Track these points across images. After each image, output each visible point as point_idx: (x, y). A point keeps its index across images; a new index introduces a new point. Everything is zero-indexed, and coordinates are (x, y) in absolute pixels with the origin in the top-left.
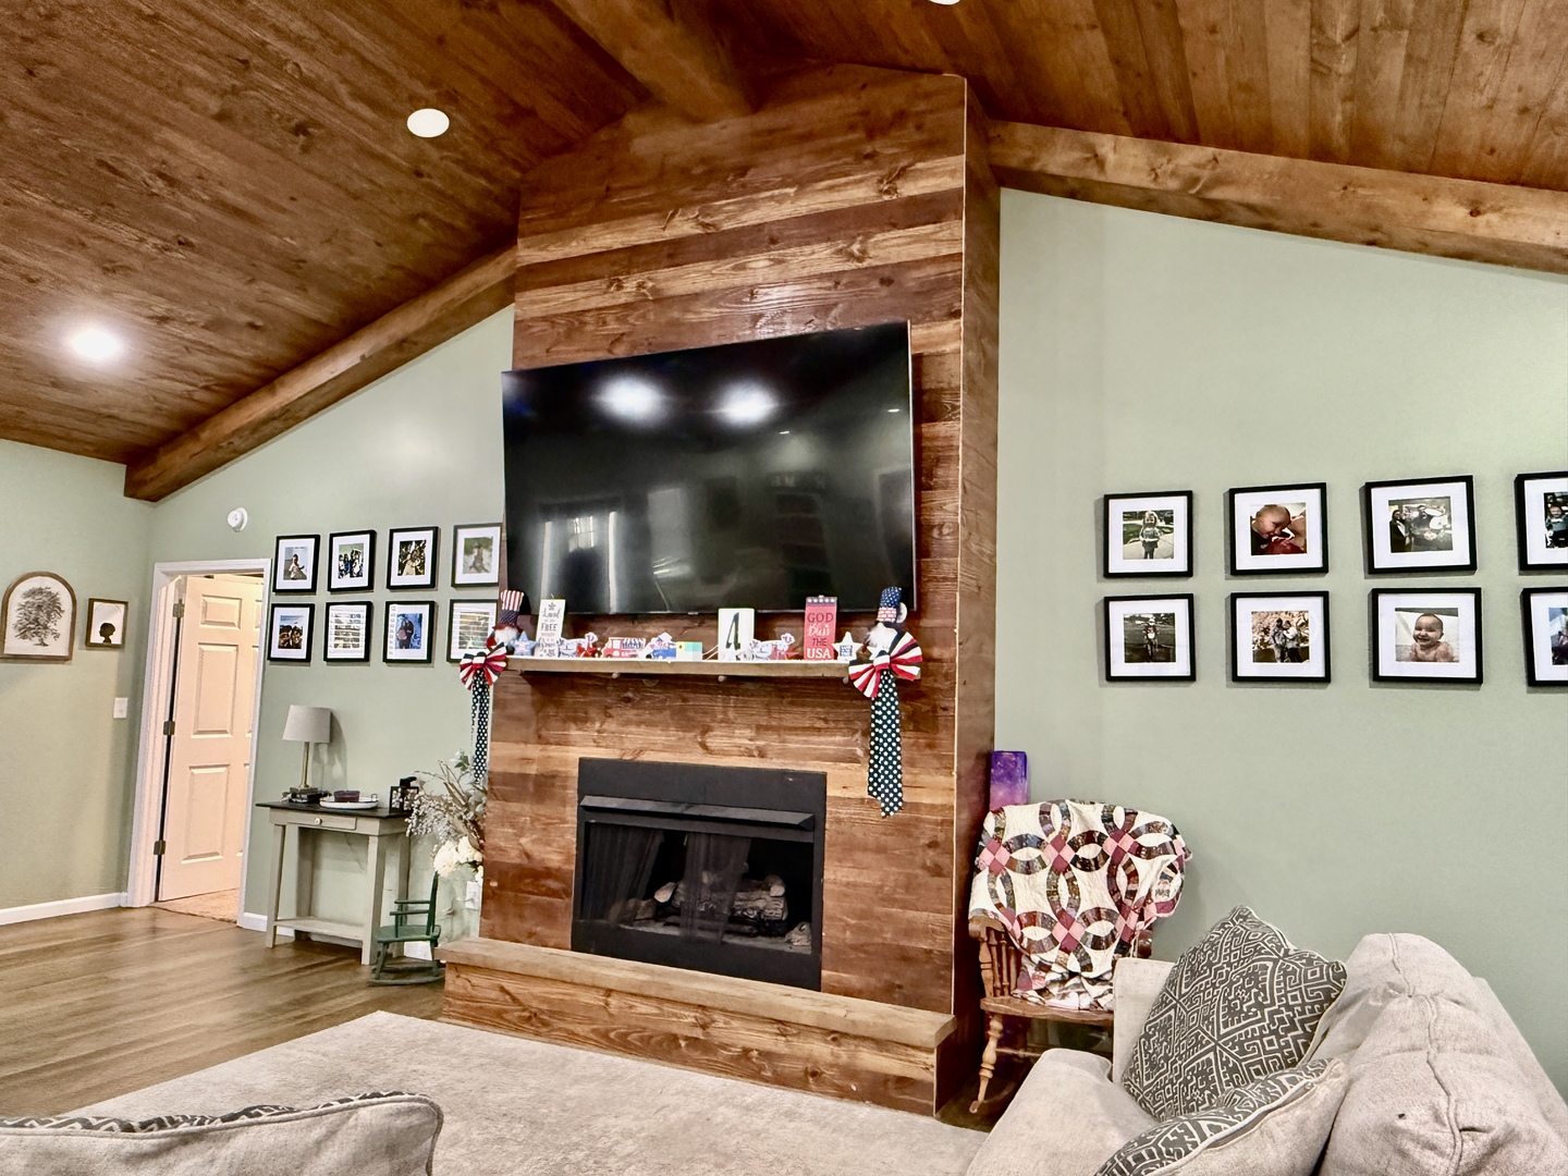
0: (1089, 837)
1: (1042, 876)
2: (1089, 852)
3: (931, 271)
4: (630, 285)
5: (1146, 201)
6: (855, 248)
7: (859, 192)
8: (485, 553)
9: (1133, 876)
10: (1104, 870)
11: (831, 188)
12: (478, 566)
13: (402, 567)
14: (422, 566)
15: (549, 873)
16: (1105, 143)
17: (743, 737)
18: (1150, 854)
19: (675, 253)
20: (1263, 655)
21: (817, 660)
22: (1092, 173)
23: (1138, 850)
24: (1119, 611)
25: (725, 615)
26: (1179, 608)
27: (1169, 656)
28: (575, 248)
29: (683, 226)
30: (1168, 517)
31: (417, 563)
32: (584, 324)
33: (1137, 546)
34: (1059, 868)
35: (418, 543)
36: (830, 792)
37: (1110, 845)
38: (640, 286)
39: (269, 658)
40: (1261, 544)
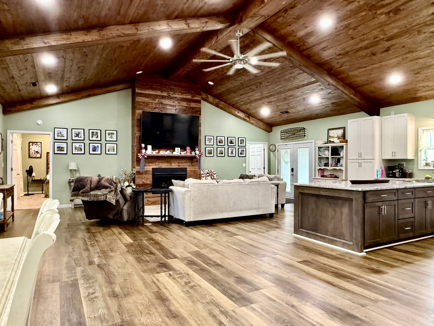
0: (208, 173)
1: (205, 178)
2: (208, 175)
3: (197, 109)
4: (157, 100)
5: (211, 103)
6: (189, 104)
7: (189, 97)
8: (113, 135)
9: (213, 176)
10: (210, 176)
11: (186, 95)
12: (111, 137)
13: (92, 137)
14: (98, 137)
15: (148, 184)
16: (209, 96)
17: (176, 164)
18: (215, 174)
19: (163, 97)
20: (219, 154)
21: (189, 154)
22: (207, 99)
23: (213, 174)
24: (207, 149)
25: (176, 149)
26: (212, 149)
27: (212, 154)
28: (147, 92)
29: (165, 94)
30: (211, 139)
31: (96, 136)
32: (149, 104)
33: (208, 142)
34: (206, 177)
35: (96, 132)
36: (187, 170)
37: (210, 174)
38: (159, 101)
39: (54, 153)
40: (220, 142)
